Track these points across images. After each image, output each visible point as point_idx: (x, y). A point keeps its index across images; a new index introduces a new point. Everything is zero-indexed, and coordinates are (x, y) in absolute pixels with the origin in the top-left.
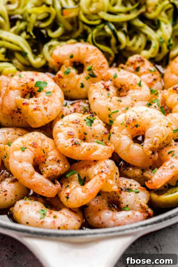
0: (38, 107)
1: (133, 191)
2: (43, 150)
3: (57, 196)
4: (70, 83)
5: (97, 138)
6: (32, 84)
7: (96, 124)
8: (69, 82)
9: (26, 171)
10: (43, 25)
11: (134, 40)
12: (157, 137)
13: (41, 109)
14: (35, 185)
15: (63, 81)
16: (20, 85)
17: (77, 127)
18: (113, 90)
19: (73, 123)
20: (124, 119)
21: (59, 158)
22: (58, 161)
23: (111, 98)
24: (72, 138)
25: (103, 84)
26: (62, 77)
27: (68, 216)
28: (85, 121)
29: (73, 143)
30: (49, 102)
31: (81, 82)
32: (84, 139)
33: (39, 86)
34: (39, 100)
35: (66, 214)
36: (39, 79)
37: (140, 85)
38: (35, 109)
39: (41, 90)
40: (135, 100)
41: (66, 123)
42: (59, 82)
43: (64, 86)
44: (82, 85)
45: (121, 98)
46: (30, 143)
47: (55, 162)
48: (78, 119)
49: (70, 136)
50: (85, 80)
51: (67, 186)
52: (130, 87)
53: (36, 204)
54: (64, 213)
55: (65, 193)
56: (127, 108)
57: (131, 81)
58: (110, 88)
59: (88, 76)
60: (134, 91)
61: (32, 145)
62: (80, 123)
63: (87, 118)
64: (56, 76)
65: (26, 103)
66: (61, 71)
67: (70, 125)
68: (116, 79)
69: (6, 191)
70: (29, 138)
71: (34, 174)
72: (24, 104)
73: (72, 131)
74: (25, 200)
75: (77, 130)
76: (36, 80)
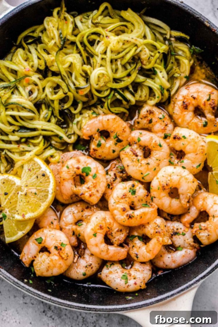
0: (92, 193)
1: (180, 234)
2: (108, 227)
3: (128, 255)
5: (142, 201)
6: (80, 172)
7: (139, 191)
8: (103, 152)
9: (103, 251)
10: (66, 106)
11: (139, 92)
12: (189, 193)
15: (98, 152)
16: (71, 176)
17: (126, 201)
18: (140, 153)
19: (122, 198)
20: (159, 184)
21: (120, 228)
22: (121, 231)
23: (141, 163)
24: (126, 213)
25: (132, 151)
26: (96, 150)
27: (142, 270)
28: (130, 192)
29: (128, 217)
30: (98, 185)
31: (112, 148)
32: (133, 204)
33: (85, 171)
34: (91, 187)
35: (140, 269)
36: (83, 165)
37: (160, 146)
38: (90, 196)
39: (87, 175)
40: (160, 160)
41: (117, 201)
42: (95, 154)
43: (100, 156)
44: (114, 151)
45: (148, 160)
46: (98, 227)
47: (119, 233)
48: (124, 193)
49: (124, 212)
50: (114, 146)
51: (133, 246)
52: (153, 149)
53: (117, 271)
54: (138, 269)
55: (133, 252)
56: (155, 169)
57: (152, 143)
58: (138, 154)
59: (116, 142)
60: (157, 152)
61: (100, 229)
62: (127, 196)
63: (130, 188)
64: (92, 150)
65: (83, 194)
66: (94, 145)
67: (120, 201)
68: (140, 142)
69: (91, 264)
70: (96, 224)
71: (108, 249)
72: (81, 195)
73: (125, 207)
74: (108, 269)
75: (127, 203)
76: (81, 167)
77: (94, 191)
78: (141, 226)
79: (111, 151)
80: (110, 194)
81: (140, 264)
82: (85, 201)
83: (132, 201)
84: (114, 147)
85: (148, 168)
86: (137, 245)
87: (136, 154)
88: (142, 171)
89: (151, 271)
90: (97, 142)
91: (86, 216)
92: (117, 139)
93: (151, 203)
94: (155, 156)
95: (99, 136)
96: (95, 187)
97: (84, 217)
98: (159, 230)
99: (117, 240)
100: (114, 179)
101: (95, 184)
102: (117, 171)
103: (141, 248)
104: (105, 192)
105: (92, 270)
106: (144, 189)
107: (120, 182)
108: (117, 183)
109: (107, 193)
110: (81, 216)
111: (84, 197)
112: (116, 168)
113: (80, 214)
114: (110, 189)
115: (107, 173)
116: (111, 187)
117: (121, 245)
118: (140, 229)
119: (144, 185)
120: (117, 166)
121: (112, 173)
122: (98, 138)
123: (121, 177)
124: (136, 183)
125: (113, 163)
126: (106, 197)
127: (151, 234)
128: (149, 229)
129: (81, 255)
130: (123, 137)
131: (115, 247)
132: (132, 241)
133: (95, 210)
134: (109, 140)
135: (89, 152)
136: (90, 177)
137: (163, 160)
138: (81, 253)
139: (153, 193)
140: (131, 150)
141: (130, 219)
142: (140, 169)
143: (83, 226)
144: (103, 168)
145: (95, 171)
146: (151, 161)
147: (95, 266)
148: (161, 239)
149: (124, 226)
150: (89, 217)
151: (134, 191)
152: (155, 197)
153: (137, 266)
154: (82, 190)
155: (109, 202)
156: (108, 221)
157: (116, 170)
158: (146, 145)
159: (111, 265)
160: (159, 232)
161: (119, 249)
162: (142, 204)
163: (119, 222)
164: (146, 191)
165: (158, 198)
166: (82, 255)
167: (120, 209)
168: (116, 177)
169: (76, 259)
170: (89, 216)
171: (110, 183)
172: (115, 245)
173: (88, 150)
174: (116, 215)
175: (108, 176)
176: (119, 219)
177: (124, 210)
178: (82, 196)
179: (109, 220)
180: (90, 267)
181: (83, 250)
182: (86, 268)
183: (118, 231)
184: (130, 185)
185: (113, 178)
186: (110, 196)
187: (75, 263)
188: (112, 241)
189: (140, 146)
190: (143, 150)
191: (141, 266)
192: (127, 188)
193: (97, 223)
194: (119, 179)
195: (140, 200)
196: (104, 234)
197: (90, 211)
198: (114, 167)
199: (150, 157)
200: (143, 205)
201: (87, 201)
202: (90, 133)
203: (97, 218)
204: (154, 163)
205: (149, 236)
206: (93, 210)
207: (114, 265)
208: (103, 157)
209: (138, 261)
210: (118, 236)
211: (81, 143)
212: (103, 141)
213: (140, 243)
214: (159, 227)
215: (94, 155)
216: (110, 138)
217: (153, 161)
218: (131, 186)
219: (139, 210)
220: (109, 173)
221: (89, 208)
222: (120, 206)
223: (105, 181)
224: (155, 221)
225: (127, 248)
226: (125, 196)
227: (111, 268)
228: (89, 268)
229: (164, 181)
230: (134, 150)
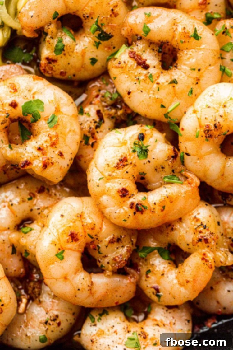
0: (48, 159)
2: (89, 235)
4: (71, 63)
5: (163, 171)
7: (155, 147)
8: (69, 64)
9: (80, 289)
13: (53, 160)
14: (101, 300)
15: (59, 65)
17: (127, 172)
18: (152, 59)
19: (117, 167)
20: (197, 125)
21: (117, 234)
22: (119, 240)
23: (158, 84)
24: (128, 200)
25: (134, 58)
26: (55, 61)
27: (170, 323)
28: (134, 151)
29: (134, 210)
30: (60, 139)
31: (90, 55)
32: (143, 178)
33: (30, 112)
34: (45, 145)
35: (167, 322)
36: (25, 97)
37: (196, 37)
38: (45, 166)
39: (36, 118)
40: (199, 70)
41: (106, 174)
42: (52, 69)
43: (62, 73)
44: (94, 61)
45: (173, 73)
46: (66, 238)
47: (115, 245)
48: (122, 156)
49: (125, 198)
50: (94, 48)
51: (149, 271)
52: (181, 46)
53: (114, 329)
54: (162, 322)
55: (149, 284)
56: (191, 92)
57: (177, 33)
58: (148, 62)
59: (98, 40)
60: (190, 52)
61: (70, 240)
62: (129, 162)
63: (135, 144)
64: (43, 62)
65: (27, 163)
66: (47, 49)
67: (114, 174)
68: (151, 36)
69: (57, 316)
70: (60, 231)
71: (92, 283)
72: (24, 166)
73: (124, 187)
74: (95, 325)
75: (129, 178)
76: (21, 102)
77: (52, 154)
78: (165, 227)
79: (88, 62)
80: (91, 156)
81: (166, 309)
82: (35, 176)
83: (141, 171)
84: (92, 52)
85: (175, 91)
86: (157, 269)
87: (144, 62)
88: (161, 100)
89: (191, 322)
90: (55, 42)
91: (39, 209)
92: (99, 32)
93: (183, 173)
94: (187, 63)
95: (57, 28)
96: (53, 145)
97: (36, 212)
98: (206, 234)
99: (111, 262)
100: (96, 124)
101: (54, 139)
102: (104, 104)
103: (165, 276)
104: (80, 154)
105: (59, 329)
106: (166, 142)
107: (110, 130)
108: (104, 131)
109: (84, 154)
110: (29, 209)
111: (31, 169)
112: (100, 96)
113: (26, 206)
114: (90, 146)
115: (81, 111)
116: (91, 141)
117: (121, 272)
118: (162, 232)
119: (166, 133)
120: (102, 92)
121: (91, 110)
122: (57, 33)
123: (113, 117)
124: (148, 129)
125: (93, 87)
126: (82, 163)
127: (188, 245)
128: (183, 232)
129: (33, 296)
130: (112, 27)
131: (108, 276)
132: (146, 260)
133: (58, 194)
134: (81, 35)
135: (38, 65)
136: (42, 124)
137: (206, 68)
138: (33, 293)
139: (185, 145)
140: (132, 55)
141: (138, 214)
142: (157, 96)
143: (33, 232)
144: (72, 100)
145: (53, 109)
146: (181, 75)
147: (67, 320)
148: (210, 256)
149: (124, 229)
150: (46, 212)
151: (144, 148)
152: (188, 154)
153: (159, 314)
154: (27, 155)
155: (89, 177)
156: (89, 221)
157: (102, 101)
158: (164, 40)
159: (101, 315)
160: (206, 241)
161: (117, 279)
162: (163, 176)
163: (114, 221)
164: (171, 147)
165: (194, 155)
166: (36, 297)
167: (114, 192)
168: (101, 119)
169: (23, 306)
170: (47, 208)
171: (89, 132)
172: (108, 273)
173: (35, 62)
174: (105, 207)
175: (83, 118)
176: (114, 216)
177: (124, 193)
178: (27, 168)
179: (90, 219)
180: (55, 324)
181: (37, 285)
182: (47, 327)
183: (112, 242)
184: (133, 136)
185: (95, 122)
186: (90, 161)
187: (22, 314)
188: (99, 264)
189: (151, 43)
190: (159, 52)
191: (167, 314)
192: (129, 142)
193: (63, 229)
194: (108, 123)
195: (159, 169)
196: (82, 250)
197: (48, 198)
198: (97, 96)
199: (176, 67)
200: (166, 180)
201: (39, 178)
202: (36, 23)
203: (62, 216)
204: (186, 78)
205: (183, 247)
206: (55, 195)
207: (107, 314)
208: (69, 75)
209: (160, 303)
210: (113, 251)
211: (22, 45)
212: (67, 40)
213: (163, 263)
214: (205, 227)
215: (50, 72)
216: (84, 32)
217: (184, 75)
218: (136, 137)
219: (157, 190)
220: (86, 109)
221: (46, 191)
222: (116, 185)
223: (77, 128)
224: (195, 214)
225: (133, 276)
226: (123, 161)
227: (101, 322)
228: (53, 326)
229: (210, 118)
230: (138, 55)
